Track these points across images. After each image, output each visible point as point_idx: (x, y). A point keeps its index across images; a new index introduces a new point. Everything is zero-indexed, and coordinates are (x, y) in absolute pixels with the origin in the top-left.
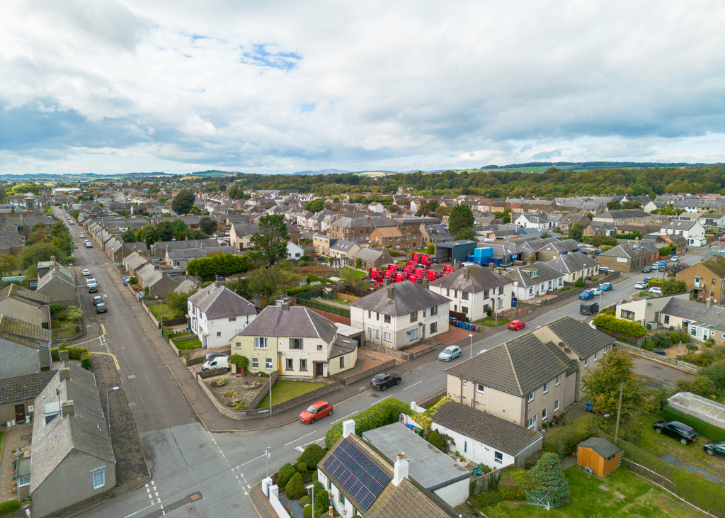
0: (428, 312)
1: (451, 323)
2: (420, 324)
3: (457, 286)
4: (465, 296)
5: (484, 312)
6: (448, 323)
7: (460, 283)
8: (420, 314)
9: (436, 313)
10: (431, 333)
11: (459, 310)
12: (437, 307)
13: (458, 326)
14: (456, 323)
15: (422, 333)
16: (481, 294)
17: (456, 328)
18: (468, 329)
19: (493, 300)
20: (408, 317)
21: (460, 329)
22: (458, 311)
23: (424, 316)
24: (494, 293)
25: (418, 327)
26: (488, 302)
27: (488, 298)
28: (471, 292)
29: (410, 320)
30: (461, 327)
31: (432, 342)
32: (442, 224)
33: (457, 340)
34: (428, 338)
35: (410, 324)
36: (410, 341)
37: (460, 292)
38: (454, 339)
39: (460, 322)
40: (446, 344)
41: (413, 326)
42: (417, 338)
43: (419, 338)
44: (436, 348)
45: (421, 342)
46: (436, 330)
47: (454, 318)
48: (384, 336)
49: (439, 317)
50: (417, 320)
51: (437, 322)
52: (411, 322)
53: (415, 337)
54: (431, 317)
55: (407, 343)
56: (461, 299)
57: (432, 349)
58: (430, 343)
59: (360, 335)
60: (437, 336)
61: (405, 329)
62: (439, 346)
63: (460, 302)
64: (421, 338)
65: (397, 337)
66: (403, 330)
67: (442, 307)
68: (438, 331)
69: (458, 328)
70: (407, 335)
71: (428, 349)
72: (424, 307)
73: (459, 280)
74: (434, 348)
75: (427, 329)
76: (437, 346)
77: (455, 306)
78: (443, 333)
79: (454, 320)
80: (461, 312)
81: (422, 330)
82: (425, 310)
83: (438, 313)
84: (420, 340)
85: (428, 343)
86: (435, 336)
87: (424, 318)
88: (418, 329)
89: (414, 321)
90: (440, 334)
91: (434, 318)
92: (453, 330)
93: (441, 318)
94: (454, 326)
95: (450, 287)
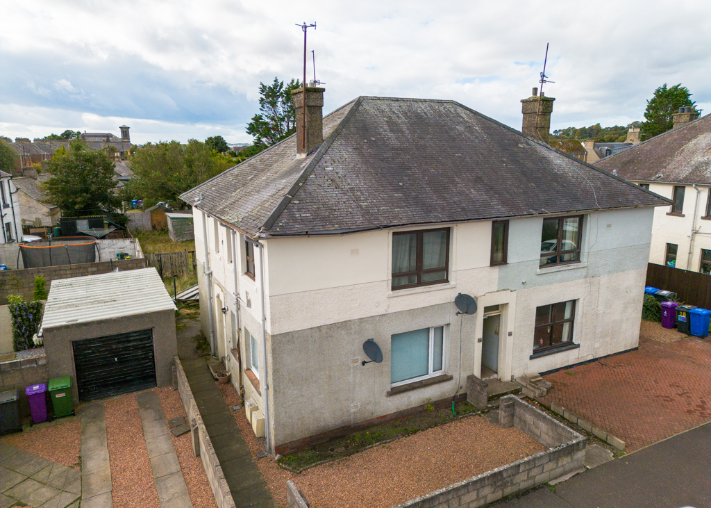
0: (525, 239)
1: (654, 312)
2: (465, 304)
3: (685, 172)
6: (636, 313)
7: (698, 158)
8: (470, 243)
9: (576, 255)
10: (538, 353)
11: (688, 262)
12: (582, 219)
13: (686, 328)
14: (673, 311)
15: (478, 347)
17: (673, 336)
22: (681, 263)
23: (499, 255)
25: (451, 317)
29: (394, 276)
30: (702, 337)
31: (529, 418)
32: (625, 143)
33: (689, 412)
34: (524, 378)
35: (390, 298)
36: (394, 392)
37: (699, 192)
38: (668, 399)
39: (700, 310)
40: (619, 442)
41: (412, 313)
42: (445, 379)
43: (460, 377)
44: (540, 478)
45: (467, 404)
46: (565, 338)
47: (665, 292)
48: (247, 350)
49: (591, 276)
50: (447, 281)
51: (574, 302)
52: (394, 288)
53: (432, 374)
54: (539, 271)
55: (370, 407)
56: (702, 218)
57: (505, 485)
58: (513, 415)
59: (150, 326)
60: (570, 370)
61: (344, 325)
62: (565, 461)
63: (695, 232)
64: (471, 378)
65: (275, 372)
66: (330, 327)
67: (609, 226)
68: (578, 346)
69: (684, 335)
70: (362, 356)
71: (471, 488)
72: (501, 210)
73: (694, 152)
74: (522, 481)
75: (510, 334)
76: (551, 465)
77: (668, 244)
78: (605, 357)
79: (663, 298)
80: (695, 268)
81: (479, 334)
82: (505, 225)
83: (584, 258)
84: (461, 392)
85: (502, 414)
86: (557, 370)
87: (496, 270)
88: (451, 327)
89: (420, 284)
90: (590, 358)
91: (559, 276)
92: (659, 344)
93: (604, 280)
94: (665, 325)
95: (651, 175)
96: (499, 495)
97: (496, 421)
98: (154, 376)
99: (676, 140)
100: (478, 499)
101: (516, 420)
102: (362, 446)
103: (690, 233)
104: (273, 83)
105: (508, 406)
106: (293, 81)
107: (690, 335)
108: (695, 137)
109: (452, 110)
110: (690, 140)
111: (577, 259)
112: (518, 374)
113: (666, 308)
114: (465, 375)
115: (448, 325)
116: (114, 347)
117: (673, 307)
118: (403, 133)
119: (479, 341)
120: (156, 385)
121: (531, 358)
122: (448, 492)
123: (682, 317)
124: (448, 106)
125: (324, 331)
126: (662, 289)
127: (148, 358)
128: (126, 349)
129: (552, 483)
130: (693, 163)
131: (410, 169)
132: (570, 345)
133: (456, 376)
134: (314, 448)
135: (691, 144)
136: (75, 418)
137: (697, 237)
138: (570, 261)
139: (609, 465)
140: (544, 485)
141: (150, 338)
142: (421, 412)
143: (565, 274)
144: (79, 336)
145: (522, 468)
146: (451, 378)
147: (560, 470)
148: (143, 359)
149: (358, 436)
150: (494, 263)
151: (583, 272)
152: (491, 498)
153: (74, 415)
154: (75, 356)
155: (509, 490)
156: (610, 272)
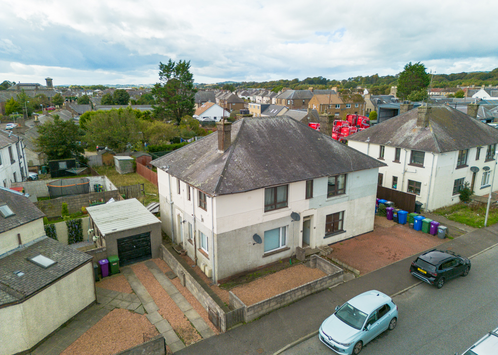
0: (321, 186)
1: (381, 211)
2: (295, 216)
3: (400, 141)
4: (417, 159)
5: (454, 193)
6: (372, 215)
7: (408, 134)
8: (297, 191)
9: (344, 191)
10: (327, 235)
11: (402, 187)
12: (346, 176)
13: (397, 220)
14: (392, 212)
15: (301, 235)
16: (453, 157)
17: (391, 223)
18: (420, 229)
19: (475, 170)
20: (258, 198)
21: (401, 227)
22: (399, 188)
23: (309, 195)
24: (477, 158)
25: (289, 222)
26: (465, 174)
27: (465, 166)
28: (431, 150)
29: (265, 206)
30: (404, 224)
31: (322, 264)
32: (389, 95)
33: (389, 258)
34: (321, 247)
35: (264, 216)
36: (266, 256)
37: (407, 152)
38: (382, 253)
39: (402, 212)
40: (358, 272)
41: (273, 222)
42: (287, 249)
43: (293, 248)
44: (325, 286)
45: (296, 259)
46: (340, 228)
47: (389, 202)
48: (199, 240)
49: (350, 200)
50: (287, 207)
51: (343, 212)
52: (265, 212)
53: (281, 247)
54: (327, 199)
55: (255, 263)
56: (408, 164)
57: (312, 289)
58: (316, 263)
59: (149, 231)
60: (342, 243)
61: (245, 228)
62: (335, 279)
63: (405, 171)
64: (298, 248)
65: (218, 249)
66: (240, 229)
67: (358, 177)
68: (345, 231)
69: (396, 223)
70: (253, 241)
71: (299, 290)
72: (310, 175)
73: (406, 130)
74: (318, 287)
75: (315, 228)
76: (330, 281)
77: (393, 177)
78: (358, 236)
79: (388, 205)
80: (405, 190)
81: (301, 228)
82: (312, 181)
83: (347, 192)
84: (294, 254)
85: (311, 263)
86: (336, 243)
87: (308, 200)
88: (289, 226)
89: (276, 209)
90: (351, 236)
91: (336, 201)
92: (383, 228)
93: (356, 201)
94: (388, 219)
95: (385, 142)
96: (309, 293)
97: (309, 266)
98: (151, 254)
99: (398, 122)
100: (302, 294)
101: (317, 265)
102: (253, 279)
103: (403, 172)
104: (168, 63)
105: (314, 259)
106: (180, 61)
107: (398, 223)
108: (407, 121)
109: (287, 121)
110: (405, 123)
111: (344, 193)
112: (318, 245)
113: (388, 210)
114: (295, 247)
115: (288, 226)
116: (134, 241)
117: (392, 210)
118: (265, 137)
119: (301, 231)
120: (151, 258)
121: (324, 238)
122: (291, 292)
123: (395, 215)
124: (285, 119)
125: (237, 231)
126: (388, 200)
127: (148, 245)
128: (139, 241)
129: (330, 288)
130: (405, 136)
131: (270, 157)
132: (342, 231)
133: (291, 248)
134: (233, 281)
135: (405, 125)
136: (120, 274)
137: (406, 173)
138: (341, 194)
139: (353, 280)
140: (327, 288)
141: (149, 236)
142: (277, 264)
143: (339, 200)
144: (120, 237)
145: (318, 282)
146: (289, 248)
147: (333, 283)
148: (146, 246)
149: (251, 275)
150: (307, 198)
151: (347, 198)
152: (307, 294)
153: (120, 273)
154: (118, 246)
155: (313, 291)
156: (359, 198)
